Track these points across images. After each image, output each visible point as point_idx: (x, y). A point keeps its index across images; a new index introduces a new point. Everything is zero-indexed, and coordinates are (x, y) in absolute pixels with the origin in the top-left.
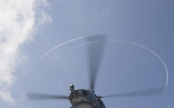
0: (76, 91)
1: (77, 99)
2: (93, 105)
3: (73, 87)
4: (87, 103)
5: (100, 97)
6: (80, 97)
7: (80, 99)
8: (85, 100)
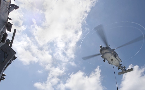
0: (103, 48)
1: (104, 51)
2: (112, 53)
3: (101, 46)
4: (109, 52)
5: (114, 49)
6: (105, 50)
7: (105, 51)
8: (108, 51)
